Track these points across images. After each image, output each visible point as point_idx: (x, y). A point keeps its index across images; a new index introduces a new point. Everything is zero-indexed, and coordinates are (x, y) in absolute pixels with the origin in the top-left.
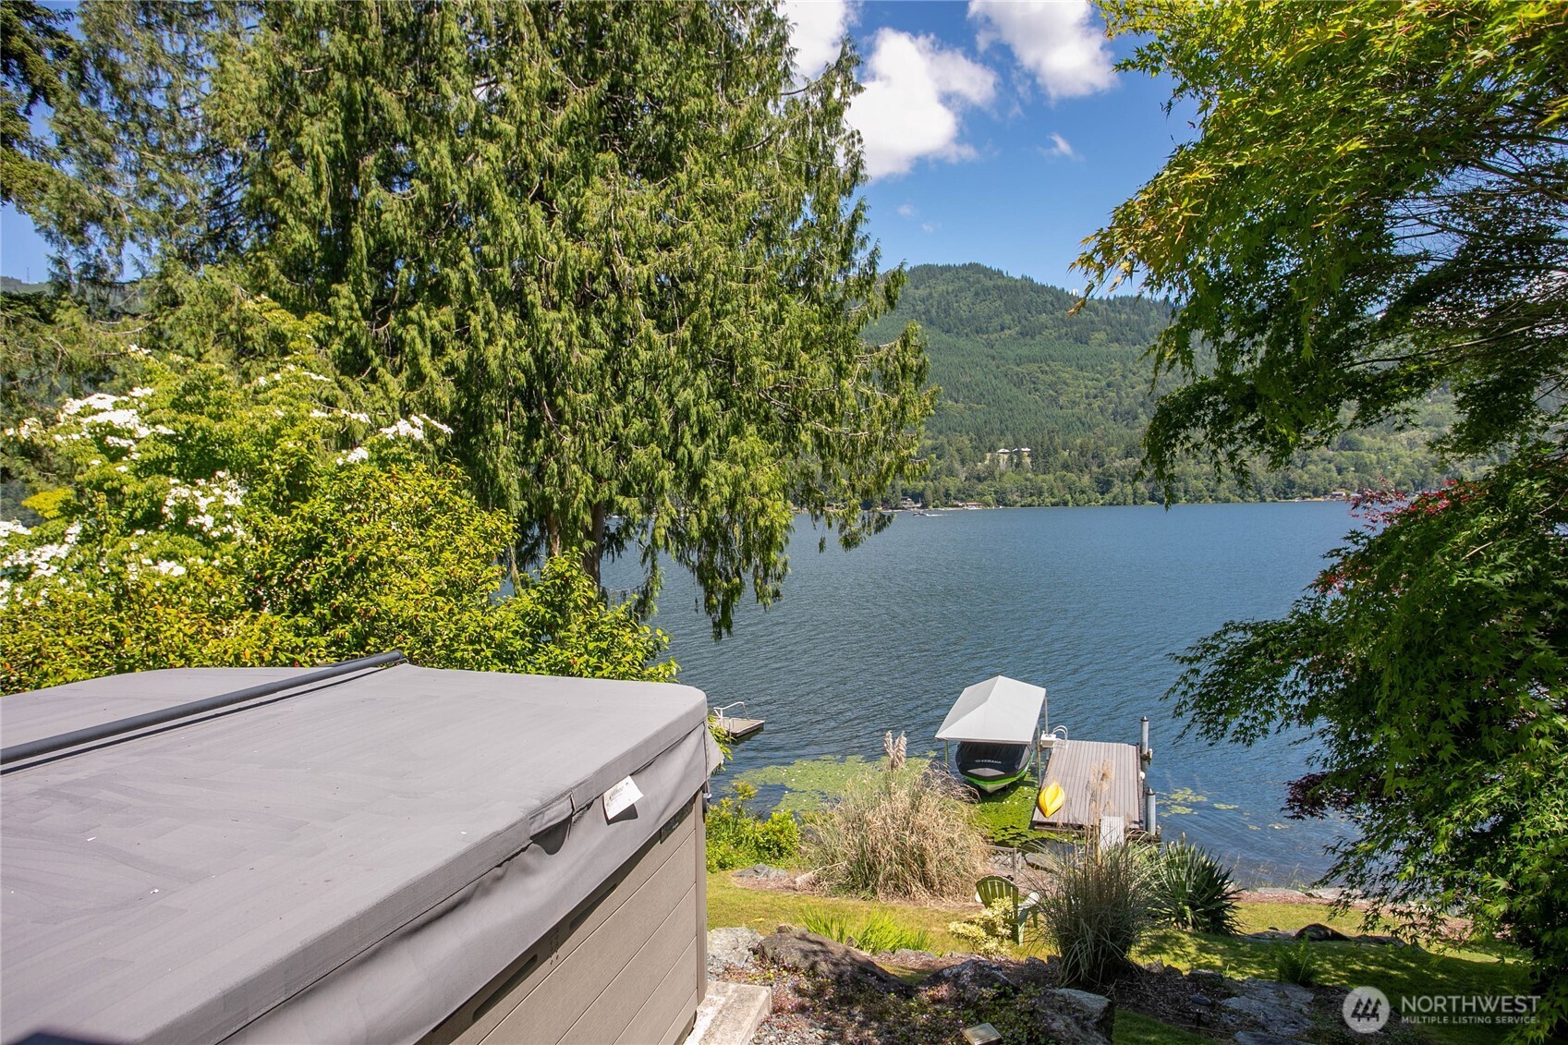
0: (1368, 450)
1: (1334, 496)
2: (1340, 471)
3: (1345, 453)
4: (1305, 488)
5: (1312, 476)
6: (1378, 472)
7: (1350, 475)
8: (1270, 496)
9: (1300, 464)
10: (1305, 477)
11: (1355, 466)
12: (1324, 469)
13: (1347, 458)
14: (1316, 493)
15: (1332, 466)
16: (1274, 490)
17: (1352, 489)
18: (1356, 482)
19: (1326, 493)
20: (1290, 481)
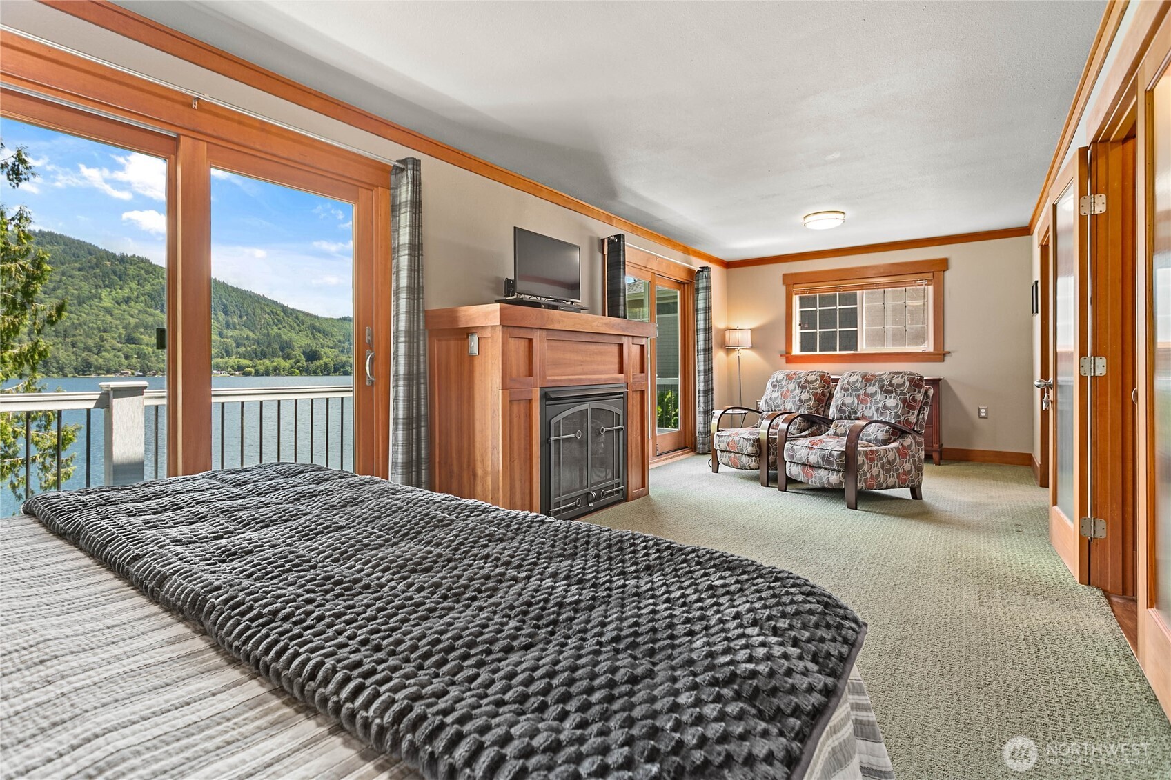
0: (147, 345)
1: (123, 374)
2: (127, 357)
3: (130, 346)
4: (100, 368)
5: (105, 359)
6: (154, 359)
7: (134, 361)
8: (72, 373)
9: (96, 351)
10: (100, 361)
11: (138, 354)
12: (115, 356)
13: (131, 349)
14: (108, 372)
15: (121, 354)
16: (75, 369)
17: (135, 370)
18: (138, 365)
19: (116, 371)
20: (89, 363)
